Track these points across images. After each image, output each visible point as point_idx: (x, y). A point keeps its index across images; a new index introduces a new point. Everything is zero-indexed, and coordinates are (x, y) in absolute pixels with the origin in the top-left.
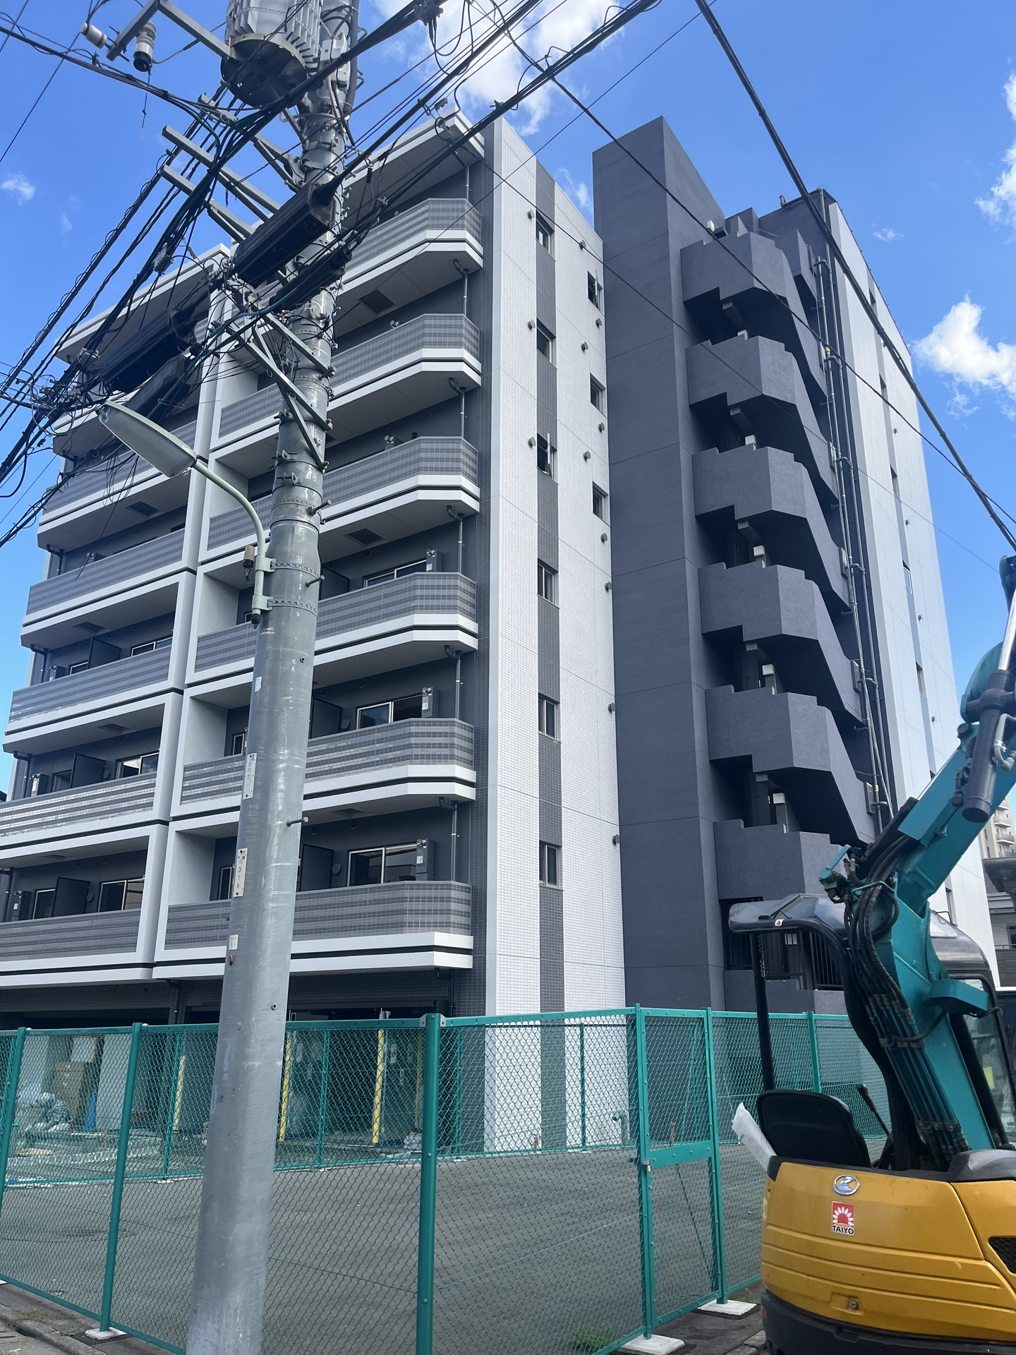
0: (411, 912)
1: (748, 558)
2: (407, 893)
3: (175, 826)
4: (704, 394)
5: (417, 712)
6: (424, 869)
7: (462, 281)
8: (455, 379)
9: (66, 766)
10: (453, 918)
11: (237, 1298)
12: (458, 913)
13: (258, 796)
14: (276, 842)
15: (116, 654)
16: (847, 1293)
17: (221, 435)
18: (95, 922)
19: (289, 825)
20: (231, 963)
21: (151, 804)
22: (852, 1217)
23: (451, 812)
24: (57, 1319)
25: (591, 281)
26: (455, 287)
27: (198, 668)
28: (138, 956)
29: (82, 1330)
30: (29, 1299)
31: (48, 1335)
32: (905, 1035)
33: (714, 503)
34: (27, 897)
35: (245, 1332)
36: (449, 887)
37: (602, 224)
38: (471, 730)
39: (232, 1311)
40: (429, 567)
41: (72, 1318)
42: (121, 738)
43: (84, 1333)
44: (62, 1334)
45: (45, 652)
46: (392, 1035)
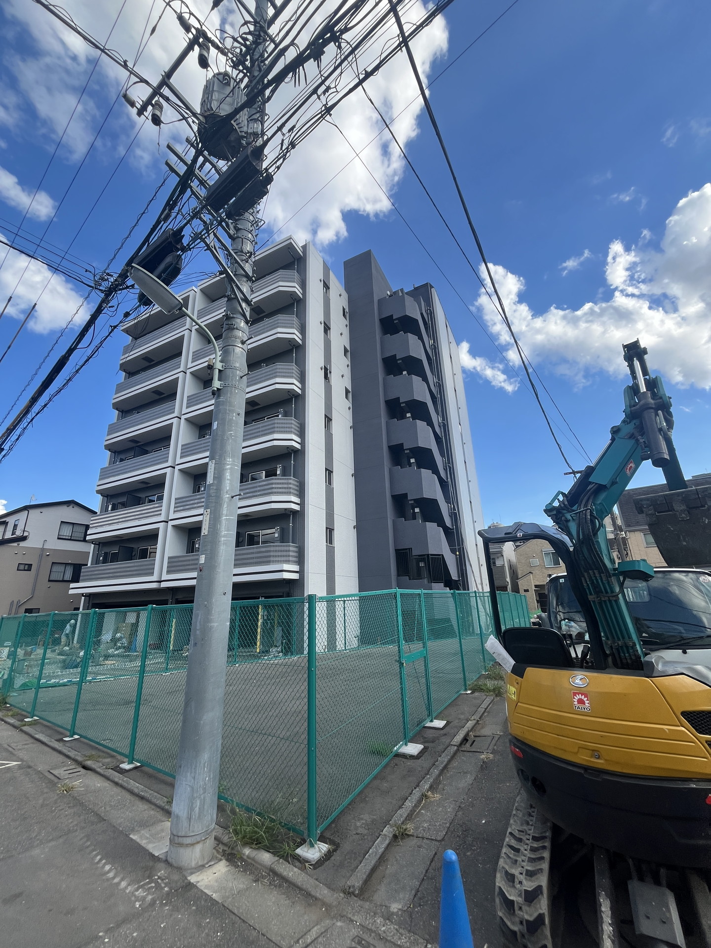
0: (273, 556)
1: (405, 417)
2: (272, 549)
3: (171, 523)
4: (388, 355)
5: (275, 475)
6: (279, 539)
7: (294, 304)
8: (291, 341)
9: (123, 499)
10: (291, 559)
11: (205, 756)
12: (293, 556)
13: (216, 482)
14: (225, 506)
15: (146, 452)
16: (591, 748)
17: (192, 362)
18: (136, 564)
19: (232, 497)
20: (201, 571)
21: (160, 514)
22: (587, 700)
23: (290, 515)
24: (105, 758)
25: (344, 309)
26: (291, 305)
27: (181, 457)
28: (155, 578)
29: (118, 764)
30: (91, 746)
31: (99, 770)
32: (607, 592)
33: (392, 396)
34: (106, 554)
35: (210, 776)
36: (289, 546)
37: (348, 288)
38: (297, 482)
39: (202, 765)
40: (280, 416)
41: (113, 757)
42: (147, 488)
43: (118, 766)
44: (106, 768)
45: (115, 452)
46: (265, 607)
